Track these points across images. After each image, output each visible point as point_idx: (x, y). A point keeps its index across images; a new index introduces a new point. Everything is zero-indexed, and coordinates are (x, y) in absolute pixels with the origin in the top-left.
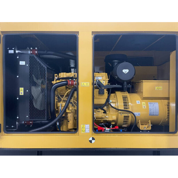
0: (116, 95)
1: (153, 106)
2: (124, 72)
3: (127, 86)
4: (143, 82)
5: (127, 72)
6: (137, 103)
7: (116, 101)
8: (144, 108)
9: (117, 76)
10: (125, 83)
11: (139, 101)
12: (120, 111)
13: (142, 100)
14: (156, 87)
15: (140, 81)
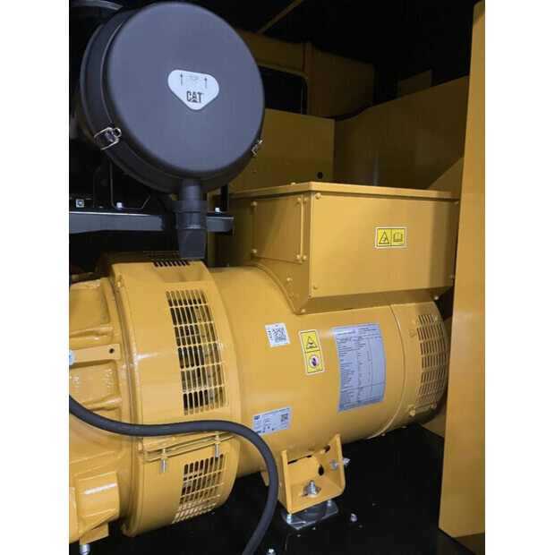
0: (116, 292)
1: (360, 346)
2: (183, 98)
3: (203, 223)
4: (309, 193)
5: (206, 100)
6: (273, 343)
7: (117, 347)
8: (310, 368)
9: (116, 121)
10: (192, 192)
11: (282, 325)
12: (150, 443)
13: (299, 314)
14: (381, 232)
15: (283, 189)
